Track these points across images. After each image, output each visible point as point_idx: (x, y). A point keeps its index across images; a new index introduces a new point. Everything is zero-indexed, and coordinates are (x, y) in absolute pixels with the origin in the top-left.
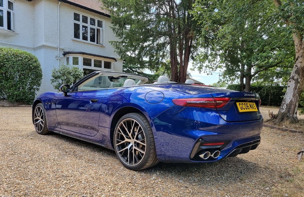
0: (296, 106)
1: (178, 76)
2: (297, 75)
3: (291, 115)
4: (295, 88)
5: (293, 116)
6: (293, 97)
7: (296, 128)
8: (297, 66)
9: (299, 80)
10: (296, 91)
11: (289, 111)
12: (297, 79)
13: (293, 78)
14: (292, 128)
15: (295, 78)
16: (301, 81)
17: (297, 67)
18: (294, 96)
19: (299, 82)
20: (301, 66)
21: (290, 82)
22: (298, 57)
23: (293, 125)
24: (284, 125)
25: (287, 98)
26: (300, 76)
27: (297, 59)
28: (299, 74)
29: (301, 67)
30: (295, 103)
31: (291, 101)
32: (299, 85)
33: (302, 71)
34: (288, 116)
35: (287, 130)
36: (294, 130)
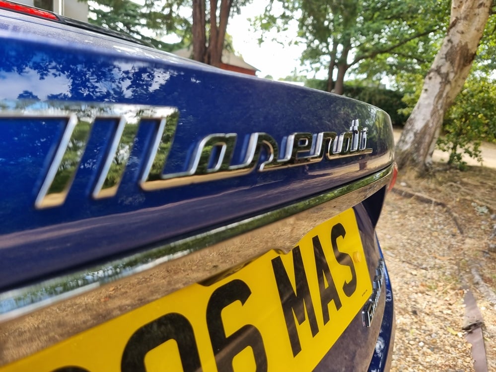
0: (433, 138)
1: (206, 48)
2: (448, 64)
3: (421, 158)
4: (440, 96)
5: (424, 161)
6: (432, 116)
7: (428, 190)
8: (452, 42)
9: (451, 76)
10: (441, 101)
11: (417, 149)
12: (447, 74)
13: (438, 71)
14: (419, 191)
15: (444, 70)
16: (455, 79)
17: (450, 45)
18: (433, 113)
19: (449, 82)
20: (461, 42)
21: (430, 78)
22: (457, 19)
23: (423, 183)
24: (405, 181)
25: (417, 118)
26: (453, 67)
27: (454, 24)
28: (452, 63)
29: (460, 44)
30: (433, 130)
31: (426, 126)
32: (448, 88)
33: (461, 54)
34: (413, 160)
35: (411, 196)
36: (425, 196)
